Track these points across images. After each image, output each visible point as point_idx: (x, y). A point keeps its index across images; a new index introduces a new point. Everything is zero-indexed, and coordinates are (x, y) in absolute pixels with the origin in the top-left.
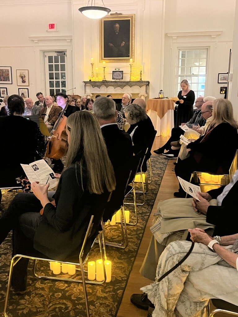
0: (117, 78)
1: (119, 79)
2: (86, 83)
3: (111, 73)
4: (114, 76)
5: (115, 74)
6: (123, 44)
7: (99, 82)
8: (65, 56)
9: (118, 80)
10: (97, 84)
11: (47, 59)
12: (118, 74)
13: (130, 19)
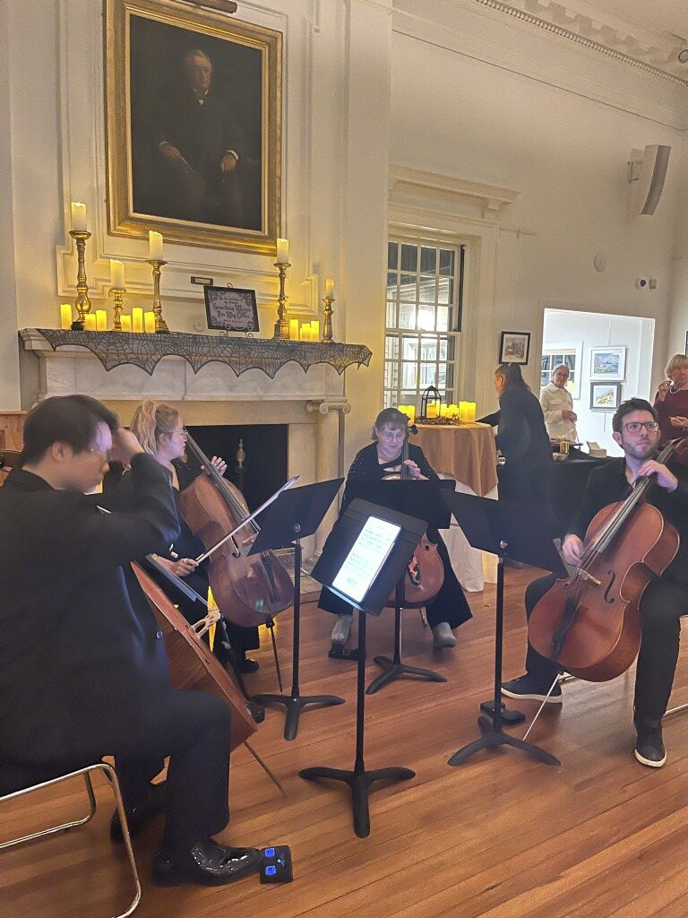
0: (231, 325)
2: (54, 338)
4: (214, 313)
5: (219, 303)
6: (234, 163)
9: (238, 335)
12: (233, 306)
13: (263, 48)
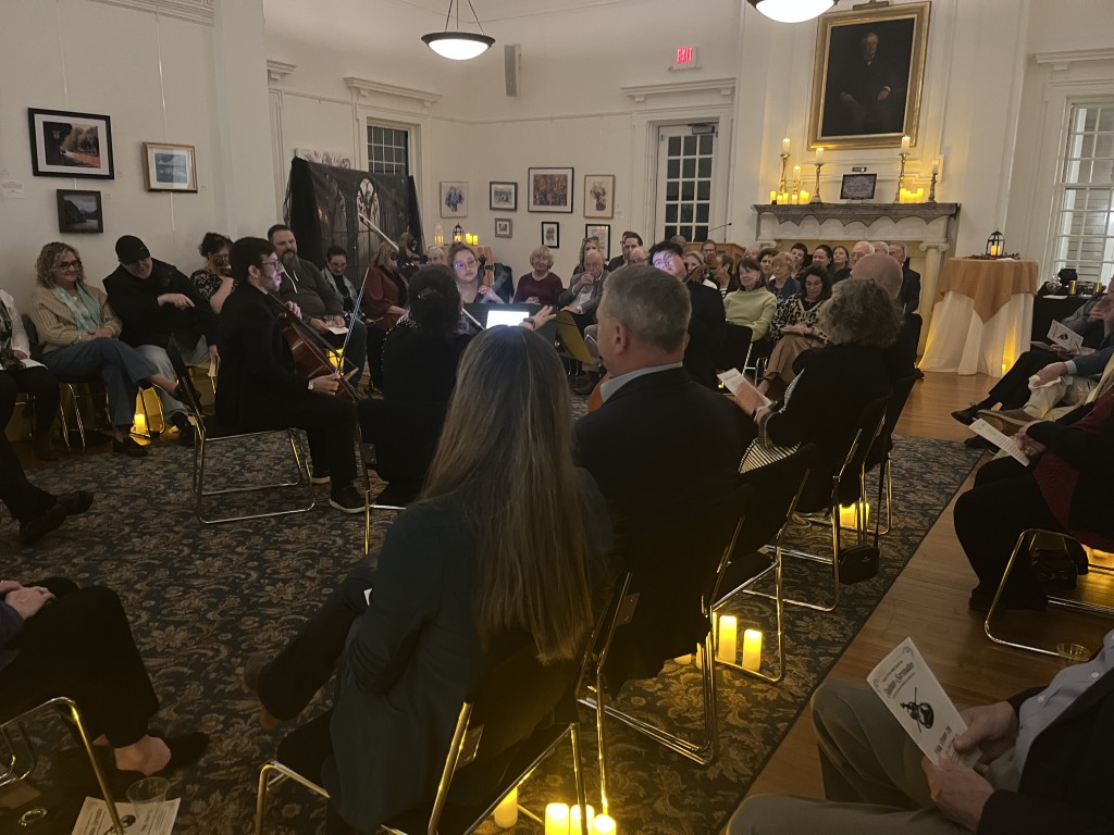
1: (863, 199)
2: (760, 209)
3: (838, 182)
4: (845, 190)
5: (851, 184)
6: (887, 94)
7: (798, 207)
8: (714, 135)
9: (859, 202)
10: (794, 212)
11: (665, 146)
12: (860, 184)
13: (915, 16)
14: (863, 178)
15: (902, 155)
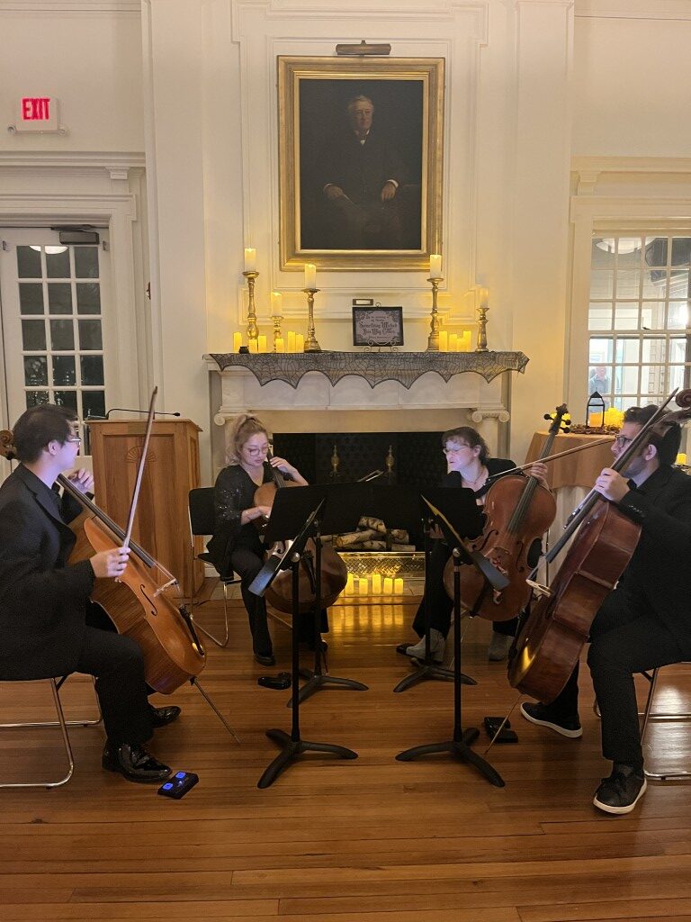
0: (376, 341)
1: (389, 345)
2: (223, 361)
3: (346, 320)
4: (359, 331)
5: (366, 321)
6: (393, 191)
7: (288, 357)
8: (100, 248)
9: (387, 349)
11: (10, 261)
12: (379, 323)
13: (424, 77)
14: (382, 313)
15: (431, 280)
